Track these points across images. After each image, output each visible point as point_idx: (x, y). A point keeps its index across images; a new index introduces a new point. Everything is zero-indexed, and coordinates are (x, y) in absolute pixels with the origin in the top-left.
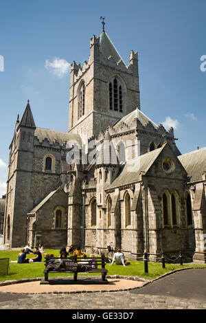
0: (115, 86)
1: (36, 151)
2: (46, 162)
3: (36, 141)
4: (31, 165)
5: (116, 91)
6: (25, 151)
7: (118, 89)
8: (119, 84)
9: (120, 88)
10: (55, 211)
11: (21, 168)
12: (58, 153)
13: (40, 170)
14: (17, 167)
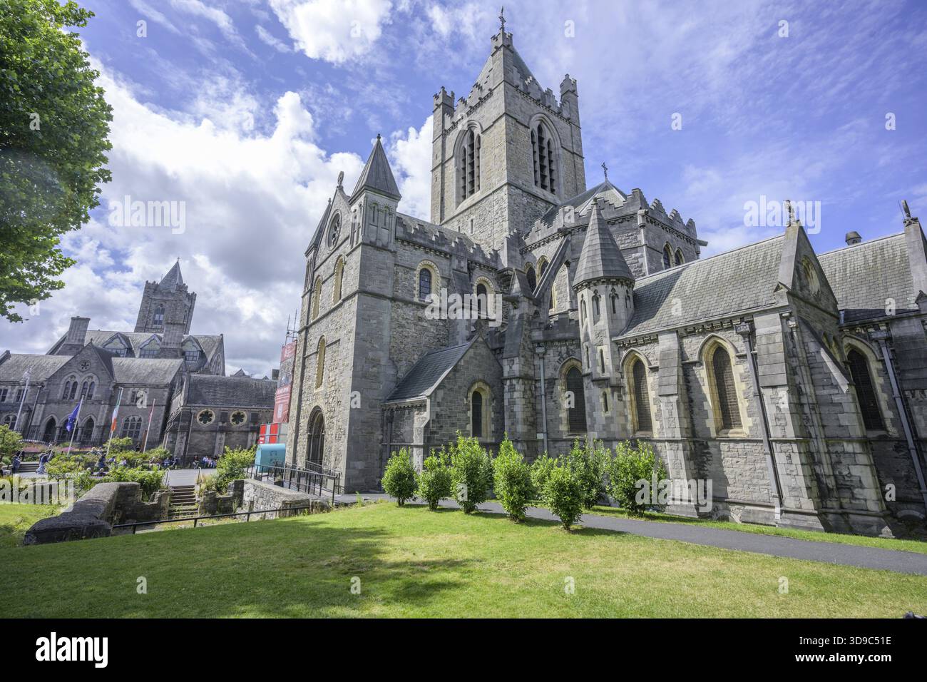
0: (541, 139)
1: (401, 251)
2: (421, 279)
3: (400, 229)
4: (390, 282)
5: (541, 149)
6: (378, 248)
7: (546, 146)
8: (547, 135)
9: (549, 143)
10: (470, 395)
11: (369, 288)
12: (445, 262)
13: (408, 298)
14: (361, 283)
